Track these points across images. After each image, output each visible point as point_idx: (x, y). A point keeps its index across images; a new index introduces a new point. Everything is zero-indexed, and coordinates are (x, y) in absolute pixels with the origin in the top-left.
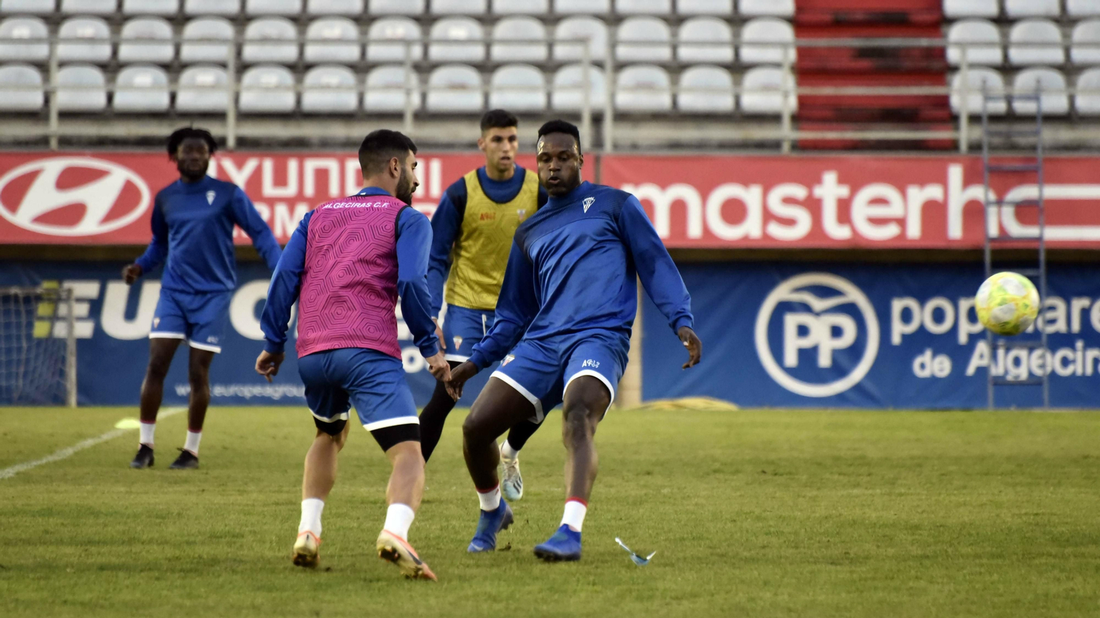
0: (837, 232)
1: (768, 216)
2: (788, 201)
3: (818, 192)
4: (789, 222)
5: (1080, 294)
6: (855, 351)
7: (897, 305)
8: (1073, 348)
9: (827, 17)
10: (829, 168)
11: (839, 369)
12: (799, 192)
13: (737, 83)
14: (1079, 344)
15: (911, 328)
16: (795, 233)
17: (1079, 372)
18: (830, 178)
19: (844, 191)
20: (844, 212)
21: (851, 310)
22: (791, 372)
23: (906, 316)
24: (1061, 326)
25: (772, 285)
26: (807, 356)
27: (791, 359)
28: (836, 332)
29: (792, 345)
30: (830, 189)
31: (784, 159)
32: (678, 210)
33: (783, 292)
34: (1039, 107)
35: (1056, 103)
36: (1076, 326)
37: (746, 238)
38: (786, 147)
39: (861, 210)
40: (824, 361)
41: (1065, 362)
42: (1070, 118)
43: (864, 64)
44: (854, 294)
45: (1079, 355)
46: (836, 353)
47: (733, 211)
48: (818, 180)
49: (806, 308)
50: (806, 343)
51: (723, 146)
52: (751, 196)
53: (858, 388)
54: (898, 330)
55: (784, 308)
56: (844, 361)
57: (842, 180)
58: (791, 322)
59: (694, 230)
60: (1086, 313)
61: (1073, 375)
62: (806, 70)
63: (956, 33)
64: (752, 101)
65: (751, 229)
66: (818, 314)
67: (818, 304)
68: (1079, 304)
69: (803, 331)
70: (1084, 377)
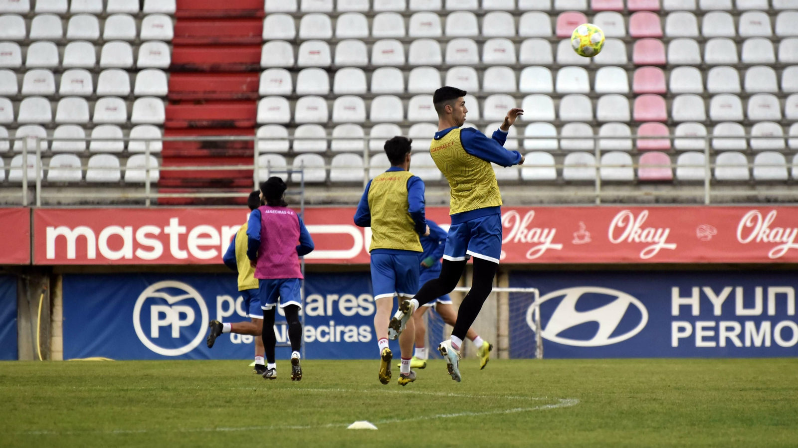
0: (179, 255)
1: (136, 245)
2: (149, 236)
3: (167, 230)
4: (150, 249)
5: (332, 292)
6: (195, 328)
7: (220, 300)
8: (328, 326)
9: (185, 124)
10: (174, 216)
11: (184, 339)
12: (156, 230)
13: (123, 164)
14: (332, 323)
15: (229, 313)
16: (153, 255)
17: (332, 340)
18: (174, 222)
19: (183, 230)
20: (183, 243)
21: (192, 303)
22: (154, 341)
23: (226, 306)
24: (320, 312)
25: (144, 288)
26: (165, 331)
27: (155, 333)
28: (183, 316)
29: (156, 324)
30: (174, 228)
31: (148, 210)
32: (81, 241)
33: (149, 292)
34: (302, 177)
35: (319, 175)
36: (330, 312)
37: (123, 258)
38: (148, 203)
39: (193, 241)
40: (175, 334)
41: (323, 334)
42: (326, 184)
43: (205, 152)
44: (193, 293)
45: (332, 328)
46: (182, 329)
47: (115, 243)
48: (168, 224)
49: (164, 302)
50: (164, 323)
51: (113, 203)
52: (126, 233)
53: (196, 350)
54: (220, 314)
55: (150, 302)
56: (187, 334)
57: (181, 224)
58: (155, 310)
59: (91, 254)
60: (336, 304)
61: (329, 341)
62: (167, 156)
63: (261, 132)
64: (132, 175)
65: (126, 253)
66: (171, 306)
67: (171, 299)
68: (331, 298)
69: (162, 316)
70: (335, 343)
